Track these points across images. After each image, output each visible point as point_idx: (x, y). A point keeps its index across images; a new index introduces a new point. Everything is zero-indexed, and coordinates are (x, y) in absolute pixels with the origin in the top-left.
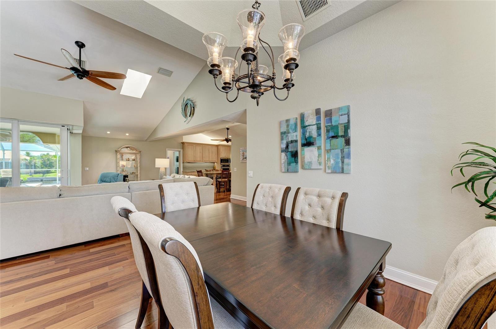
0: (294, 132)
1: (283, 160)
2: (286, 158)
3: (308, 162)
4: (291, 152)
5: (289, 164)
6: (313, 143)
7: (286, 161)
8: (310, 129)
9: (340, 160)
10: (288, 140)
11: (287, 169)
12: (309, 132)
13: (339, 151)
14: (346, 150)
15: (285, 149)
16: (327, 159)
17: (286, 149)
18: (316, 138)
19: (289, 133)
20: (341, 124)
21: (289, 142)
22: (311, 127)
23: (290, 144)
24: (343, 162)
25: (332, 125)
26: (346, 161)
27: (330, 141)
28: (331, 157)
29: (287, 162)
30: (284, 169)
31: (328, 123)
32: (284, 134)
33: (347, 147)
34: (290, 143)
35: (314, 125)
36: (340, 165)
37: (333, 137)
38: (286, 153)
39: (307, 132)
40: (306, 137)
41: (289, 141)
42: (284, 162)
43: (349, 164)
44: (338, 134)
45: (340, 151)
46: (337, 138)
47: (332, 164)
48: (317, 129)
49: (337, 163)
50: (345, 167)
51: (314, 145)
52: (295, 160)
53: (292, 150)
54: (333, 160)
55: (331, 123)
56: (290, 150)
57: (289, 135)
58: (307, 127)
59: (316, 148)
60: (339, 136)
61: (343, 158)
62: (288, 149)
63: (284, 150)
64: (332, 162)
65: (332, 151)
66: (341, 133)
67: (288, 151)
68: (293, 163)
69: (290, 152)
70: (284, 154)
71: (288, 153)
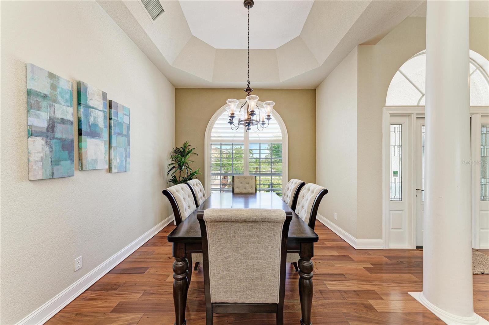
0: (68, 106)
1: (39, 152)
2: (47, 149)
3: (92, 160)
4: (62, 140)
5: (55, 162)
6: (99, 134)
7: (46, 156)
8: (95, 114)
9: (124, 159)
10: (53, 114)
11: (49, 173)
12: (95, 117)
13: (122, 150)
14: (128, 150)
15: (45, 130)
16: (114, 157)
17: (48, 131)
18: (102, 128)
19: (55, 101)
20: (125, 123)
21: (55, 120)
22: (97, 111)
23: (58, 125)
24: (126, 161)
25: (118, 121)
26: (128, 159)
27: (117, 137)
28: (117, 155)
29: (50, 159)
30: (40, 173)
31: (115, 117)
32: (44, 99)
33: (128, 147)
34: (60, 123)
35: (101, 111)
36: (124, 164)
37: (118, 134)
38: (49, 141)
39: (91, 116)
40: (90, 123)
41: (58, 119)
42: (42, 158)
43: (129, 163)
44: (123, 133)
45: (124, 149)
46: (122, 136)
47: (118, 163)
48: (104, 118)
49: (121, 161)
50: (127, 165)
51: (100, 137)
52: (70, 156)
53: (64, 137)
54: (119, 159)
55: (118, 118)
56: (58, 135)
57: (57, 106)
58: (92, 109)
59: (102, 142)
60: (124, 135)
61: (126, 156)
62: (53, 132)
63: (42, 132)
64: (118, 160)
65: (118, 149)
66: (125, 133)
67: (54, 138)
68: (66, 160)
69: (57, 139)
70: (43, 142)
71: (53, 141)
